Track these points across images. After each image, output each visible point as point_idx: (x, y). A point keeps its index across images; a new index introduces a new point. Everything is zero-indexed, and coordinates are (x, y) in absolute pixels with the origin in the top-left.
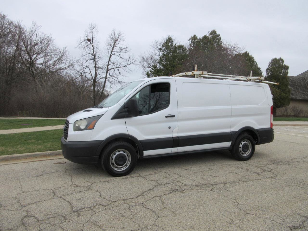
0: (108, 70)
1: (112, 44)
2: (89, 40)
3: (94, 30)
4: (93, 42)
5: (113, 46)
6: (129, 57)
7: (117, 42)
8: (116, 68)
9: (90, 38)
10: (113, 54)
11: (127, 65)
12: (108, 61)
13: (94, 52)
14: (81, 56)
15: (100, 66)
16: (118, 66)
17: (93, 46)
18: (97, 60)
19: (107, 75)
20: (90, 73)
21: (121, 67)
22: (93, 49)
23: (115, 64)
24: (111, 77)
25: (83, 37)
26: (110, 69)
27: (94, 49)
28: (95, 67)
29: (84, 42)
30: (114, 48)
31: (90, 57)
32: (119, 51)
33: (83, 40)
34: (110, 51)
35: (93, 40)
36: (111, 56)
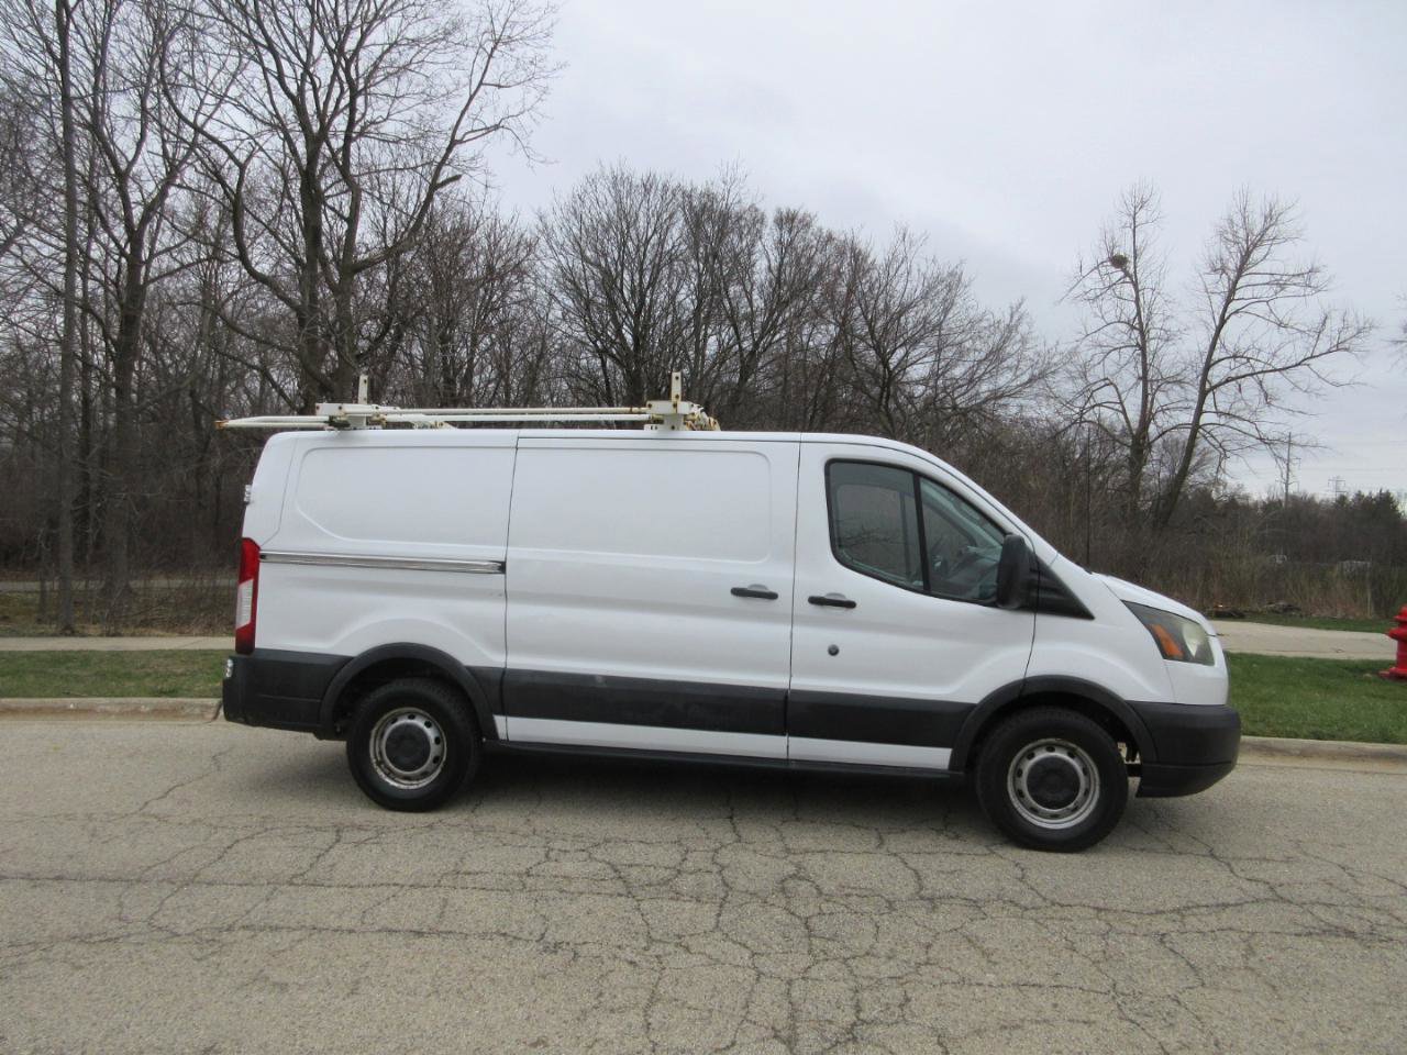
0: (1207, 386)
1: (1233, 264)
2: (1119, 262)
3: (1142, 216)
4: (1135, 267)
5: (1233, 276)
6: (1318, 319)
7: (1256, 255)
8: (1251, 375)
9: (1125, 250)
10: (1237, 312)
11: (1312, 357)
12: (1207, 344)
13: (1139, 314)
14: (1079, 337)
15: (1166, 373)
16: (1259, 367)
17: (1135, 285)
18: (1152, 346)
19: (1199, 412)
20: (1117, 406)
21: (1275, 370)
22: (1137, 301)
23: (1242, 357)
24: (1223, 420)
25: (1095, 253)
26: (1220, 384)
27: (1141, 299)
28: (1144, 378)
29: (1095, 275)
30: (1242, 282)
31: (1120, 333)
32: (1266, 292)
33: (1089, 263)
34: (1218, 301)
35: (1135, 258)
36: (1223, 321)
